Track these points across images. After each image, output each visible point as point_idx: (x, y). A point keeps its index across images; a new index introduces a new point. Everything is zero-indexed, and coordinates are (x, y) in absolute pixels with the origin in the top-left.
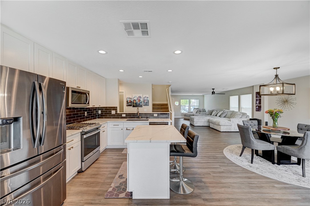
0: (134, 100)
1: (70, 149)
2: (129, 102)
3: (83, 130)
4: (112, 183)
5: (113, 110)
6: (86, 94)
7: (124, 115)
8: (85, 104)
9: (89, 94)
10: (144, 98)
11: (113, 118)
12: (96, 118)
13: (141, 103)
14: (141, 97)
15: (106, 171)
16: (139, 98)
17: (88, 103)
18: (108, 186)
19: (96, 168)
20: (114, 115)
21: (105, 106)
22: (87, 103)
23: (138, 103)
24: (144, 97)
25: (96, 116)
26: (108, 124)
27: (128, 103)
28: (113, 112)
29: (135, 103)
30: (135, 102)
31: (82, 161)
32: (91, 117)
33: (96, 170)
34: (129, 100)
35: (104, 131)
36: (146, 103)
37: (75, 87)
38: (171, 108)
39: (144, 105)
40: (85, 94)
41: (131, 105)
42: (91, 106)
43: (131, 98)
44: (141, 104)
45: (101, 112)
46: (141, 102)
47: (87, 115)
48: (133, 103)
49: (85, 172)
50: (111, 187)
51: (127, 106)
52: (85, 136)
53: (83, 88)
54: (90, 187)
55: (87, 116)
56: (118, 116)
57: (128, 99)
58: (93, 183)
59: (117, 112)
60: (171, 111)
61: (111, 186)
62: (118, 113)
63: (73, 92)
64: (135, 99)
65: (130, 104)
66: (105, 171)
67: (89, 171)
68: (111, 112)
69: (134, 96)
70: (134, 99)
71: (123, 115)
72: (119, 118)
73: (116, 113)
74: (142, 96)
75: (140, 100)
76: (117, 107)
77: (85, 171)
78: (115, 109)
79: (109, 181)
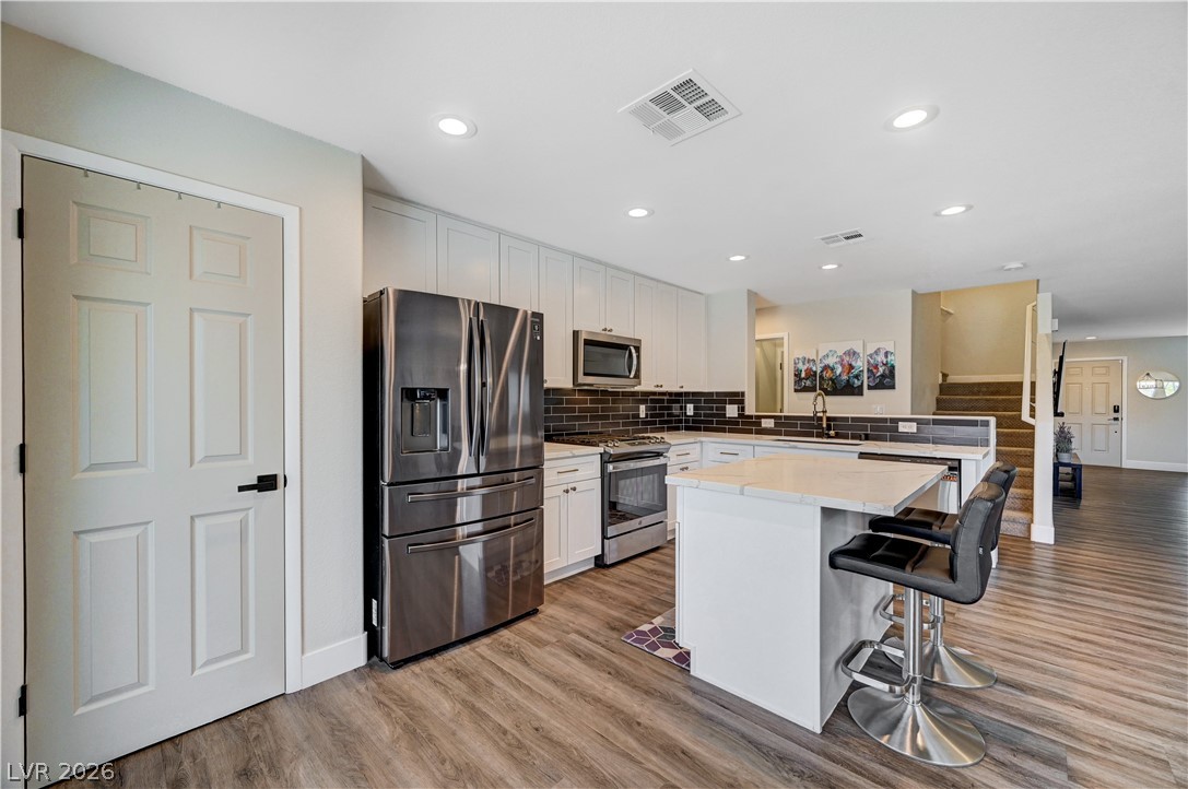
0: (826, 368)
1: (567, 491)
2: (803, 375)
3: (607, 449)
4: (660, 614)
5: (731, 403)
6: (630, 351)
7: (768, 424)
8: (628, 377)
9: (638, 349)
10: (871, 356)
11: (731, 431)
12: (677, 429)
13: (857, 377)
14: (854, 353)
15: (663, 584)
16: (847, 359)
17: (637, 376)
18: (646, 618)
19: (643, 568)
20: (732, 422)
21: (706, 391)
22: (632, 376)
23: (845, 377)
24: (870, 350)
25: (681, 421)
26: (704, 445)
27: (801, 379)
28: (732, 411)
29: (831, 379)
30: (827, 375)
31: (604, 537)
32: (661, 422)
33: (640, 572)
34: (803, 367)
35: (687, 468)
36: (883, 376)
37: (599, 330)
38: (1033, 400)
39: (870, 388)
40: (624, 347)
41: (812, 389)
42: (646, 385)
43: (814, 361)
44: (857, 383)
45: (695, 408)
46: (855, 372)
47: (647, 414)
48: (821, 377)
49: (612, 570)
50: (652, 623)
51: (796, 391)
52: (610, 467)
53: (621, 330)
54: (603, 603)
55: (647, 417)
56: (747, 425)
57: (800, 366)
58: (614, 599)
59: (743, 409)
60: (1033, 416)
61: (653, 621)
62: (747, 413)
63: (588, 342)
64: (831, 361)
65: (808, 383)
66: (659, 583)
67: (622, 570)
68: (724, 409)
69: (827, 350)
70: (826, 362)
71: (763, 420)
72: (750, 432)
73: (741, 416)
74: (859, 350)
75: (851, 365)
76: (743, 394)
77: (613, 565)
78: (737, 398)
79: (654, 608)
